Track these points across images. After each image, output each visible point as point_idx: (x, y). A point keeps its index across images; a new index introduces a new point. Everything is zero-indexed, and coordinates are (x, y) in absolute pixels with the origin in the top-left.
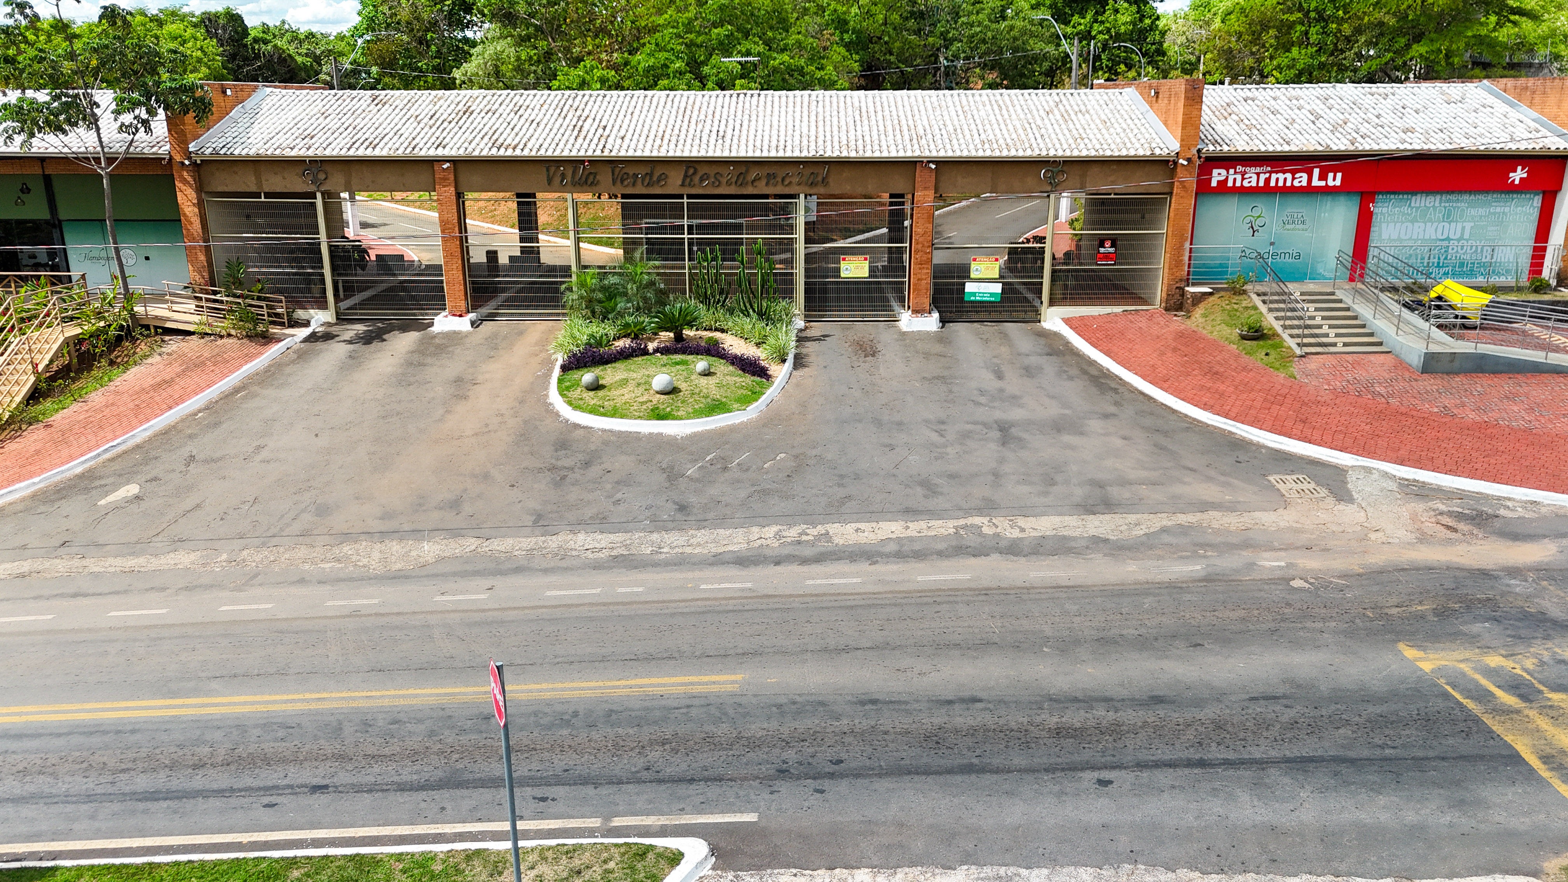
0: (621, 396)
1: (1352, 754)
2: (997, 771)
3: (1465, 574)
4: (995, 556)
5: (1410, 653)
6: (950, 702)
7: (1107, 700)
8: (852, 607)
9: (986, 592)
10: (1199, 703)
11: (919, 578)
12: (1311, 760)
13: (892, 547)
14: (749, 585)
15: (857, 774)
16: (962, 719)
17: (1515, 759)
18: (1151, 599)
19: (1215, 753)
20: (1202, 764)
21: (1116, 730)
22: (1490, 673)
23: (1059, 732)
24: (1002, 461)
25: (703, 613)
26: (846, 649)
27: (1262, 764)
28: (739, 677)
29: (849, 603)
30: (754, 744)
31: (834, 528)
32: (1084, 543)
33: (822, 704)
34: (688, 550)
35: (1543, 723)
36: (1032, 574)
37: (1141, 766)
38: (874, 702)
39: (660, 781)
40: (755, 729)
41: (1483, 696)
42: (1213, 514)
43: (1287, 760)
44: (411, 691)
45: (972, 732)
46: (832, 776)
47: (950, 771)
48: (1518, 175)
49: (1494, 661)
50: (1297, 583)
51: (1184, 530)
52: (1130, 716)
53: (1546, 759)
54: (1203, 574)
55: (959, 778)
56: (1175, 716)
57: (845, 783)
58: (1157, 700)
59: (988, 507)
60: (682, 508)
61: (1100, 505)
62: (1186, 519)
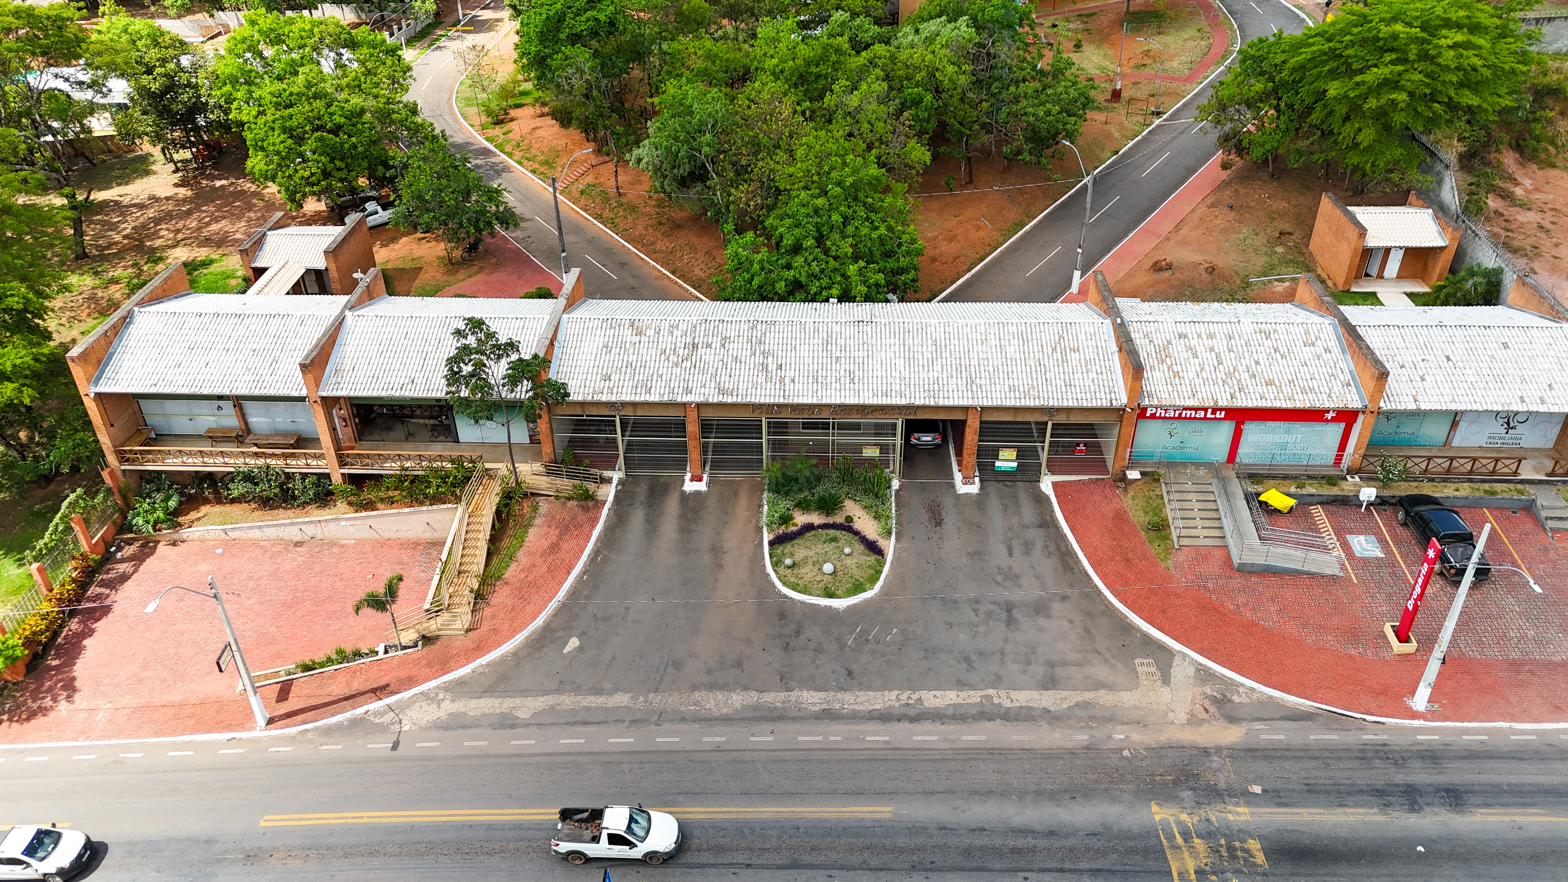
0: (807, 573)
1: (1114, 868)
2: (989, 871)
3: (1195, 752)
4: (998, 721)
5: (1155, 808)
6: (974, 830)
7: (1033, 832)
8: (934, 761)
9: (991, 751)
10: (1066, 836)
11: (964, 738)
12: (1099, 870)
13: (950, 712)
14: (887, 738)
15: (940, 870)
16: (980, 841)
17: (1169, 873)
18: (1060, 763)
19: (1068, 865)
20: (1061, 870)
21: (1033, 850)
22: (1179, 823)
23: (1014, 851)
24: (1006, 641)
25: (870, 760)
26: (933, 793)
27: (1081, 871)
28: (891, 809)
29: (933, 757)
30: (902, 851)
31: (924, 694)
32: (1039, 712)
33: (925, 829)
34: (856, 707)
35: (1186, 855)
36: (1014, 738)
37: (1041, 870)
38: (945, 828)
39: (870, 869)
40: (902, 842)
41: (1171, 837)
42: (1102, 692)
43: (1091, 870)
44: (762, 809)
45: (982, 848)
46: (931, 870)
47: (972, 870)
48: (1329, 416)
49: (1184, 817)
50: (1126, 753)
51: (1086, 705)
52: (1041, 843)
53: (1180, 874)
54: (1086, 743)
55: (975, 873)
56: (1057, 843)
57: (935, 873)
58: (1052, 833)
59: (996, 682)
60: (850, 673)
61: (1050, 683)
62: (1088, 696)
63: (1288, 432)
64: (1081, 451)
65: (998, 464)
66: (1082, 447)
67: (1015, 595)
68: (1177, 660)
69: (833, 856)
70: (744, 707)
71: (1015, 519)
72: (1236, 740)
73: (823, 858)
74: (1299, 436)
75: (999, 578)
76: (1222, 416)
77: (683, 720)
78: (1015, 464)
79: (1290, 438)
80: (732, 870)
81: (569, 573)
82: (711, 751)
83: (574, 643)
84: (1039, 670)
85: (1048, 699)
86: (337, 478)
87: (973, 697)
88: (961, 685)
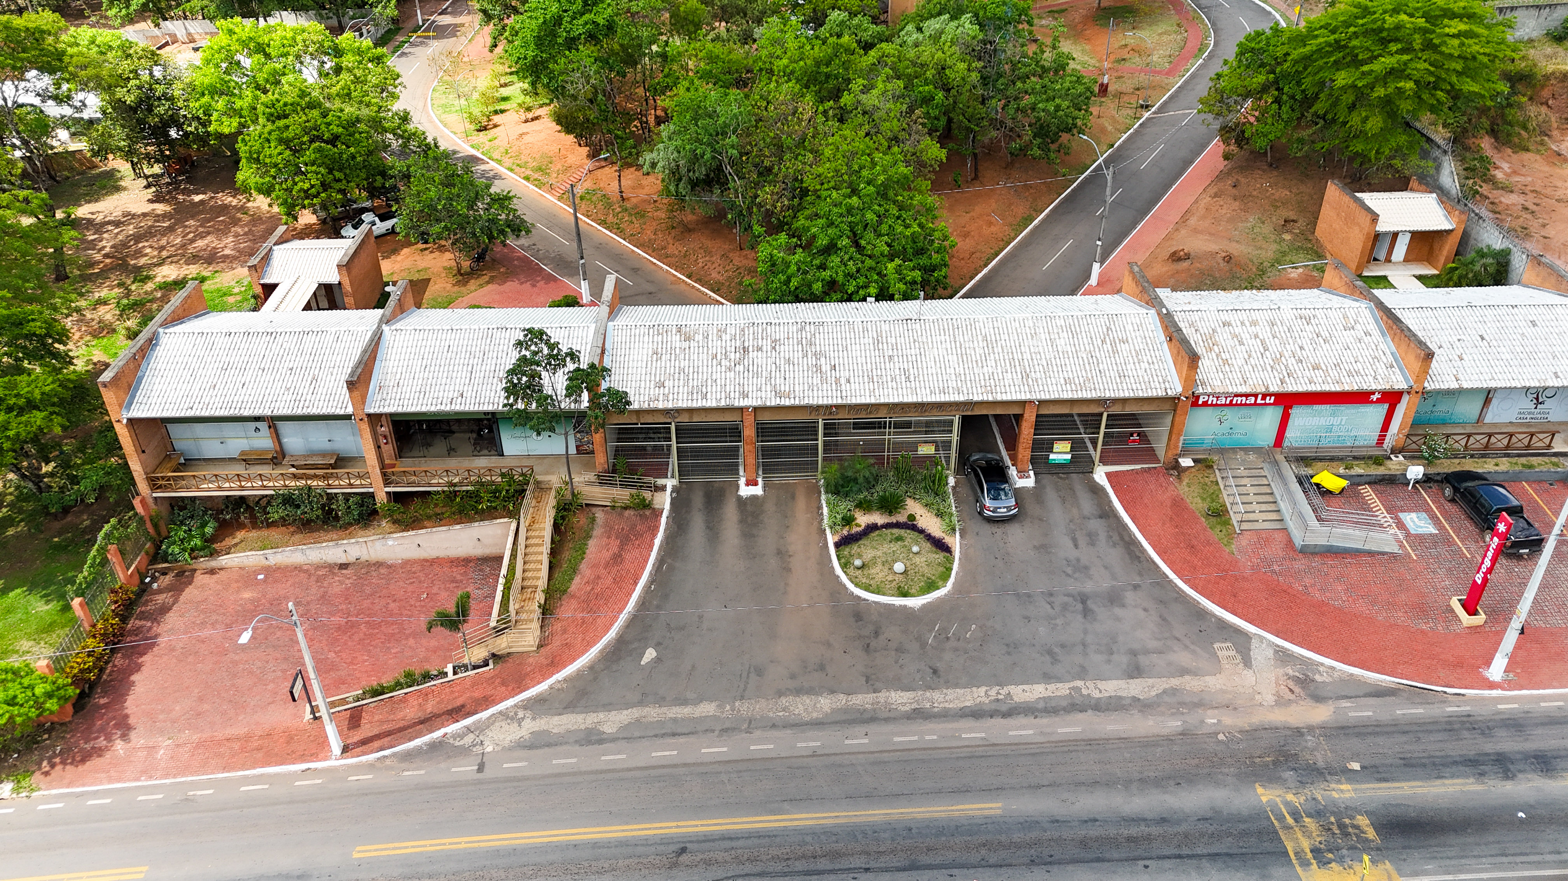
0: (878, 573)
1: (1231, 852)
2: (1109, 861)
3: (1289, 733)
4: (1090, 712)
5: (1260, 790)
6: (1086, 821)
7: (1145, 820)
8: (1033, 754)
9: (1089, 742)
10: (1178, 822)
11: (1059, 731)
12: (1217, 855)
13: (1041, 705)
14: (983, 735)
15: (1059, 863)
16: (1094, 832)
17: (1286, 854)
18: (1160, 749)
19: (1185, 851)
20: (1180, 857)
21: (1148, 838)
22: (1287, 804)
23: (1130, 839)
24: (1085, 632)
25: (970, 757)
26: (1039, 787)
27: (1200, 857)
28: (1000, 805)
29: (1032, 751)
30: (1018, 846)
31: (1012, 689)
32: (1127, 702)
33: (1037, 822)
34: (947, 705)
35: (1299, 835)
36: (1110, 728)
37: (1160, 858)
38: (1057, 821)
39: (990, 866)
40: (1017, 837)
41: (1281, 818)
42: (1187, 678)
43: (1209, 855)
44: (871, 812)
45: (1097, 839)
46: (1050, 863)
47: (1092, 861)
48: (1374, 397)
49: (1290, 797)
50: (1221, 737)
51: (1174, 691)
52: (1155, 830)
53: (1296, 854)
54: (1180, 729)
55: (1095, 864)
56: (1171, 830)
57: (1056, 867)
58: (1163, 820)
59: (1082, 673)
60: (935, 672)
61: (1135, 672)
62: (1175, 682)
63: (1333, 415)
64: (1134, 441)
65: (1052, 456)
66: (1135, 437)
67: (1088, 587)
68: (1254, 643)
69: (950, 856)
70: (834, 711)
71: (1075, 511)
72: (1326, 719)
73: (941, 858)
74: (1344, 418)
75: (1069, 570)
76: (1272, 401)
77: (774, 726)
78: (1069, 457)
79: (1336, 421)
80: (852, 875)
81: (636, 584)
82: (807, 756)
83: (650, 654)
84: (1123, 659)
85: (1135, 688)
86: (381, 497)
87: (1061, 689)
88: (1048, 678)
